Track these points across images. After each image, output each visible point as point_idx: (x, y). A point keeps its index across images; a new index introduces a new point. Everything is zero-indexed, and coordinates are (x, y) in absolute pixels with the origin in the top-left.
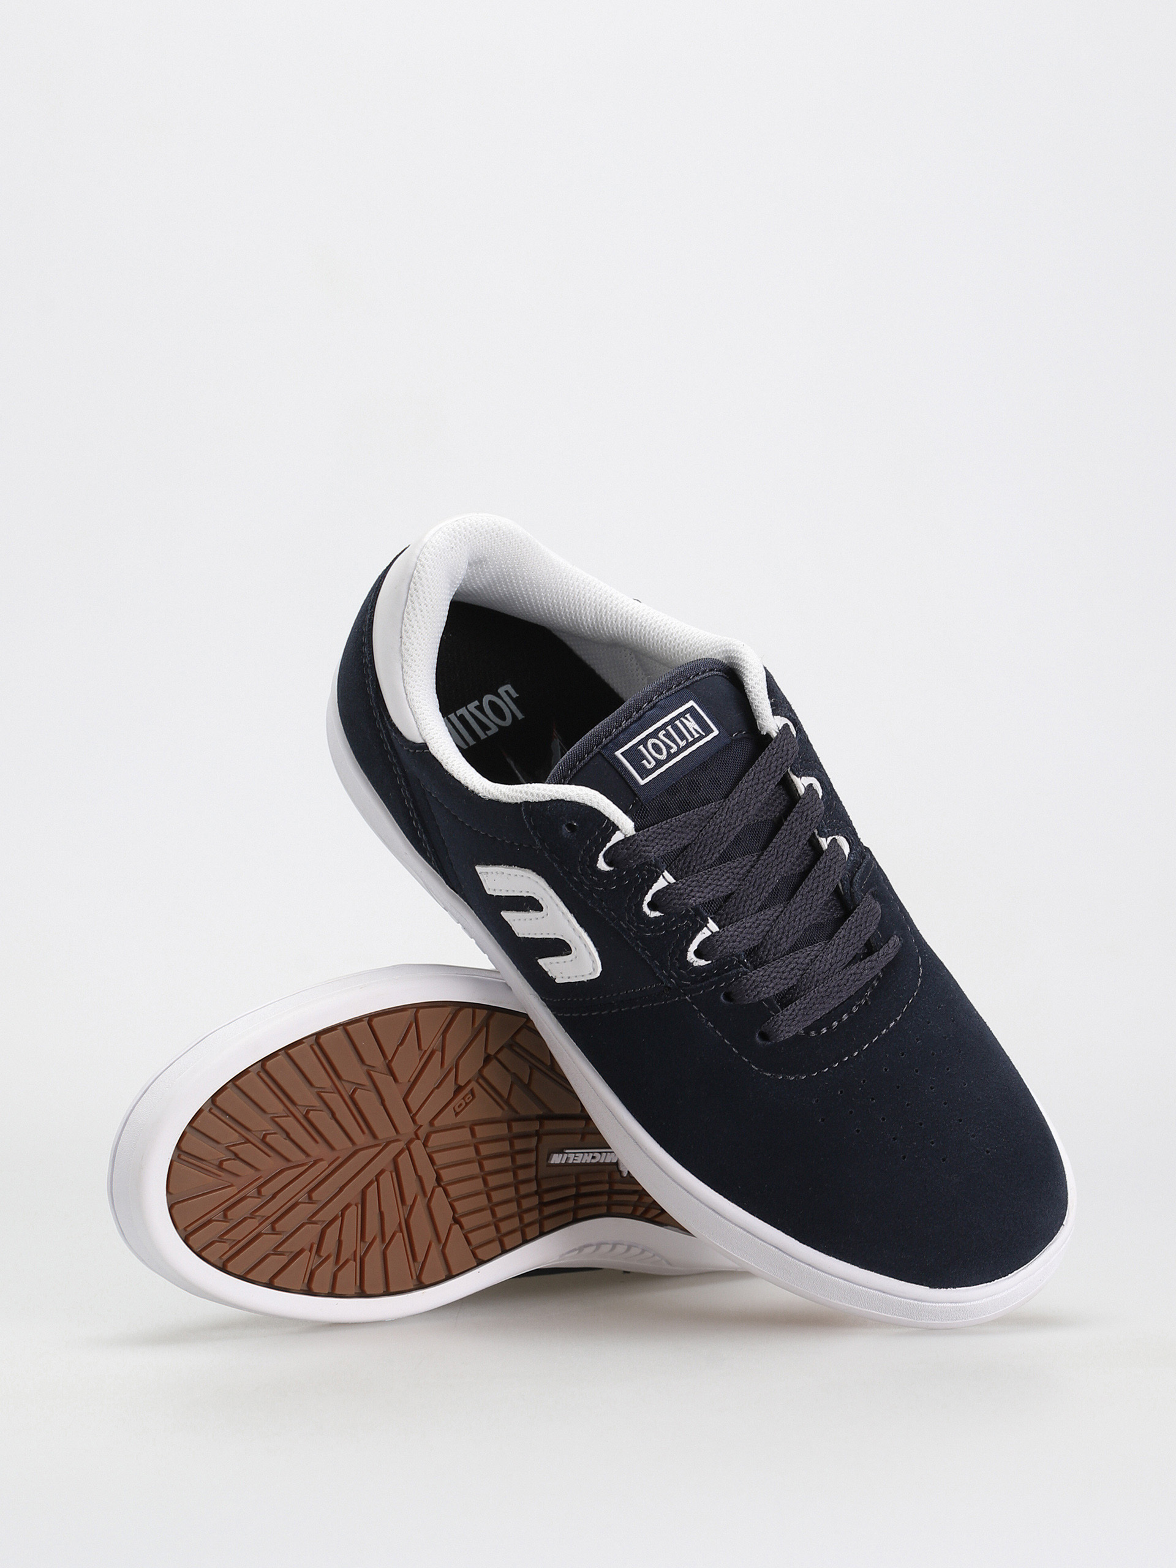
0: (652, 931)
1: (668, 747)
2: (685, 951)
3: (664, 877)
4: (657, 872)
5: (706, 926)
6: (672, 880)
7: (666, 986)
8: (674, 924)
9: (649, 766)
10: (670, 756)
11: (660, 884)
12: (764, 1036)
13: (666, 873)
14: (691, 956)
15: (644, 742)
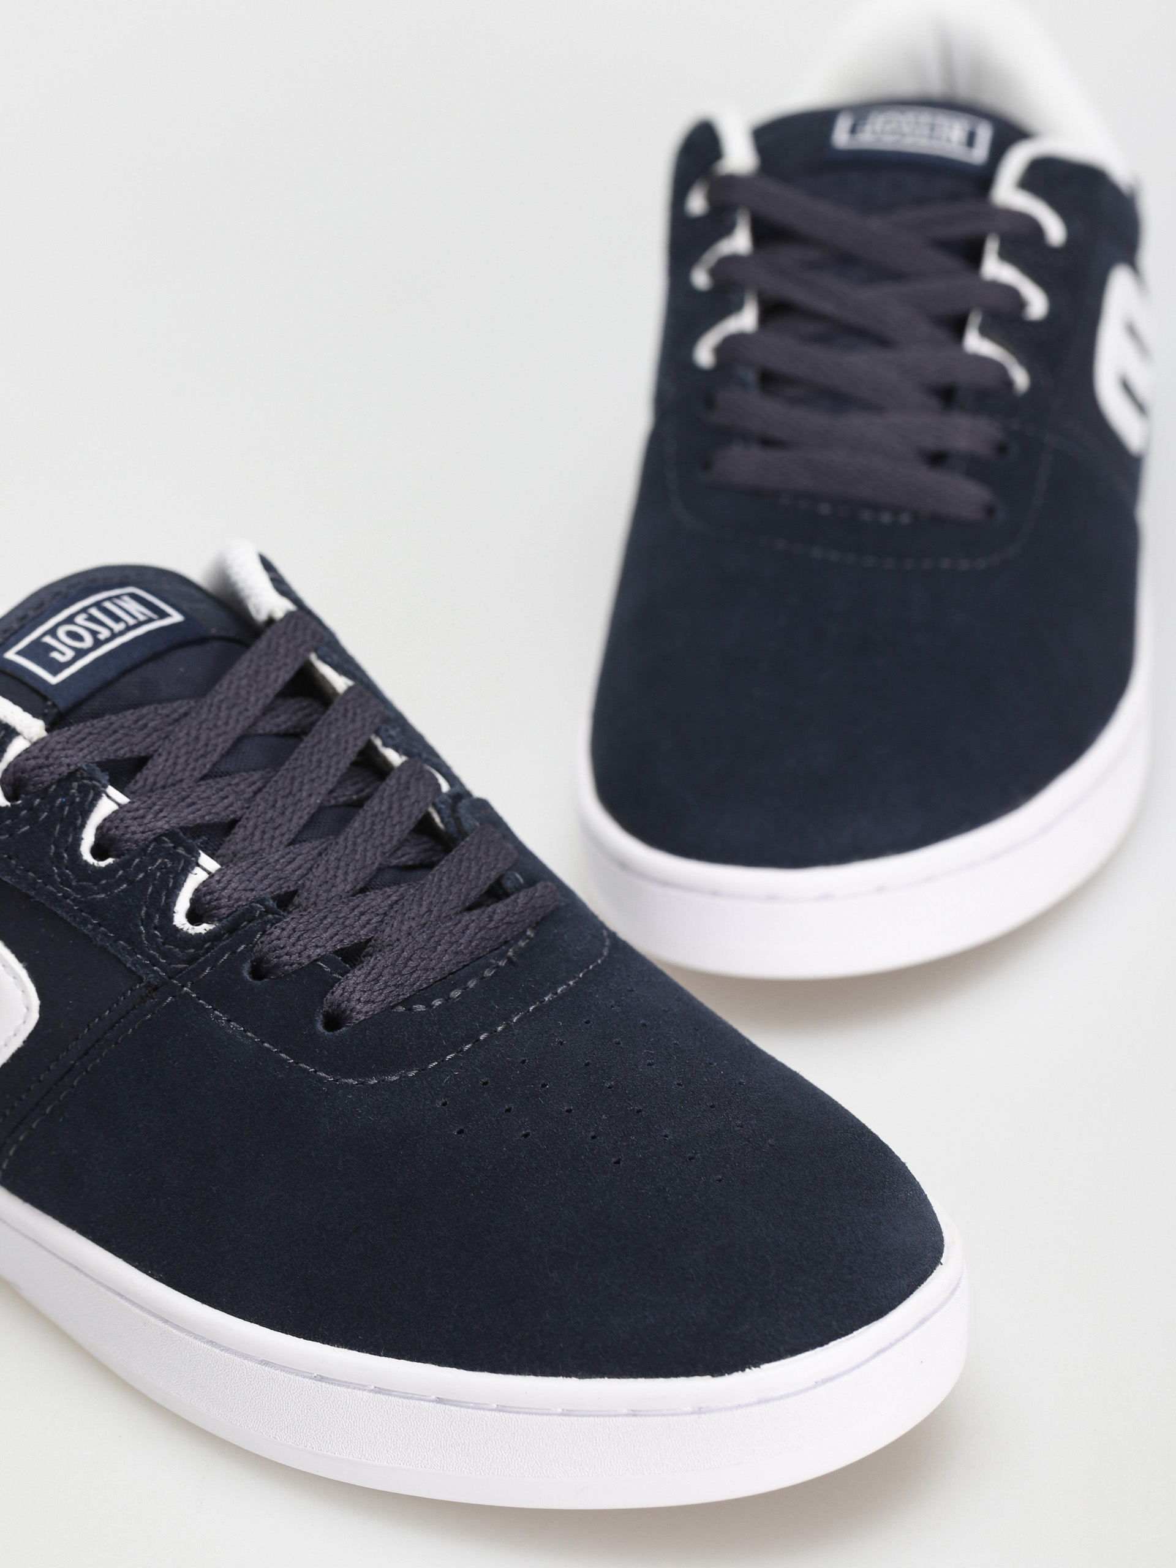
0: (104, 889)
1: (94, 633)
2: (168, 912)
3: (108, 796)
4: (94, 787)
5: (198, 865)
6: (123, 799)
7: (149, 984)
8: (139, 868)
9: (62, 659)
10: (98, 643)
11: (104, 808)
12: (334, 1021)
13: (111, 790)
14: (180, 919)
15: (52, 632)
